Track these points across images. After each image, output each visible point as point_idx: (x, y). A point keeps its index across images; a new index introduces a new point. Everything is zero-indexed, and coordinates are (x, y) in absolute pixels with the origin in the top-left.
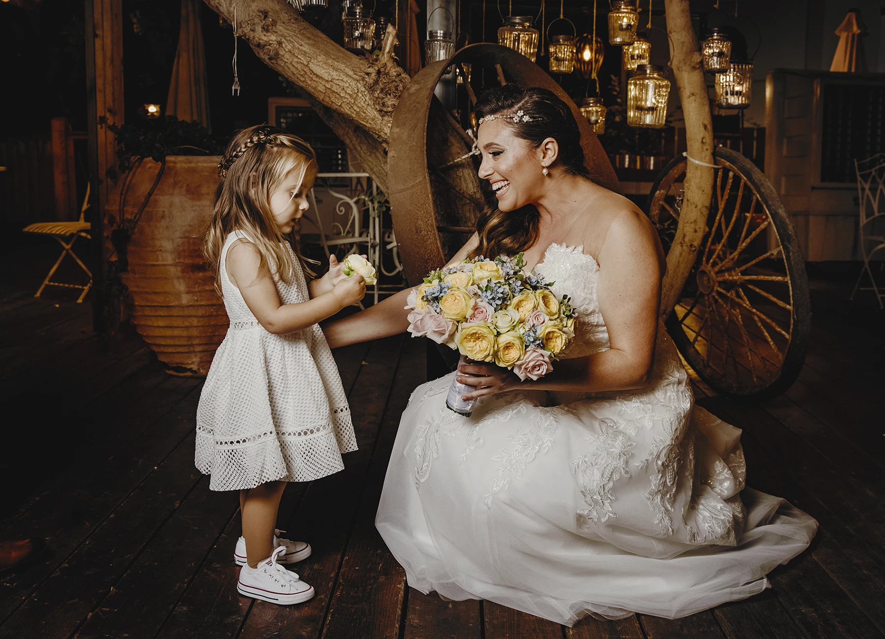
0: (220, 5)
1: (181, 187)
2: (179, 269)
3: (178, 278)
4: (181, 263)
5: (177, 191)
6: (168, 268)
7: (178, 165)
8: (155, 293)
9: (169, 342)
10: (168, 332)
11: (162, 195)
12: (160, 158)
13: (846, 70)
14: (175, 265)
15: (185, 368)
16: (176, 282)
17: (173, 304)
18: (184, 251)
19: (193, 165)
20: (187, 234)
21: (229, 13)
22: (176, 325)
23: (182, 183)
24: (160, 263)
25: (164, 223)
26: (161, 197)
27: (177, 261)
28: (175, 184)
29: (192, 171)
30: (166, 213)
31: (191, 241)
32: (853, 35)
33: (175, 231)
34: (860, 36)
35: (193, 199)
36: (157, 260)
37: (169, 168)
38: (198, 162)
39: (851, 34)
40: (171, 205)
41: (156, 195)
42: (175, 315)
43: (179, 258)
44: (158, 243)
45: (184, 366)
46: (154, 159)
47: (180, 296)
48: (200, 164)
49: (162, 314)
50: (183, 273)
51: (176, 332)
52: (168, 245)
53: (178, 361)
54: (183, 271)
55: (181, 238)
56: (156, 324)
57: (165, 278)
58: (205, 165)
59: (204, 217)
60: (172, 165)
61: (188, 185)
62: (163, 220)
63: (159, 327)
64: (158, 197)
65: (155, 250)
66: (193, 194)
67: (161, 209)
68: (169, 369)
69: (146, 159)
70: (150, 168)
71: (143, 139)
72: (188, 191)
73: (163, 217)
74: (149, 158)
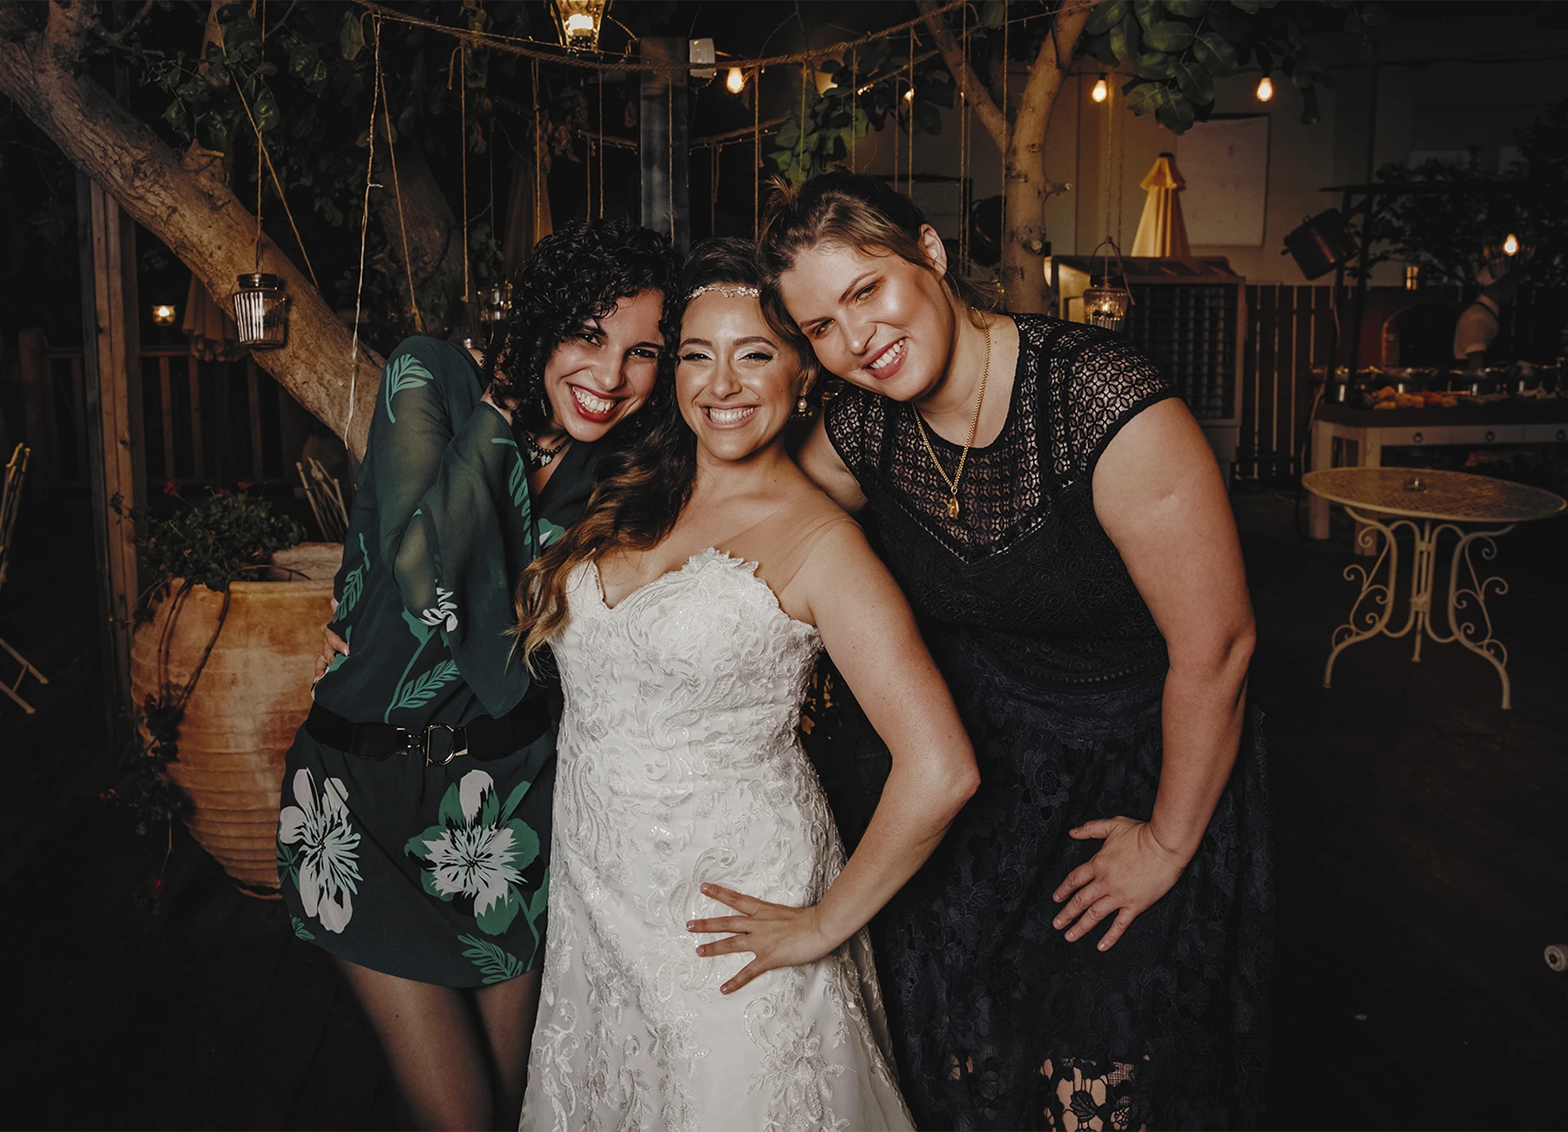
0: (323, 412)
1: (261, 633)
2: (265, 757)
3: (263, 771)
4: (268, 749)
5: (253, 641)
6: (246, 757)
7: (250, 597)
8: (224, 793)
9: (245, 856)
10: (245, 845)
11: (228, 648)
12: (220, 586)
13: (1158, 254)
14: (259, 752)
15: (272, 888)
16: (258, 776)
17: (252, 808)
18: (274, 732)
19: (276, 596)
20: (278, 708)
21: (338, 427)
22: (257, 835)
23: (260, 626)
24: (232, 750)
25: (236, 691)
26: (227, 652)
27: (262, 746)
28: (249, 629)
29: (275, 606)
30: (239, 676)
31: (287, 717)
32: (1167, 190)
33: (257, 704)
34: (1176, 192)
35: (284, 653)
36: (227, 747)
37: (236, 601)
38: (284, 591)
39: (1163, 190)
40: (246, 664)
41: (218, 648)
42: (257, 821)
43: (265, 743)
44: (227, 722)
45: (269, 886)
46: (209, 587)
47: (266, 796)
48: (287, 594)
49: (234, 819)
50: (271, 764)
51: (258, 845)
52: (247, 725)
53: (260, 879)
54: (271, 761)
55: (268, 713)
56: (223, 833)
57: (241, 773)
58: (296, 595)
59: (305, 679)
60: (239, 595)
61: (271, 629)
62: (234, 687)
63: (229, 837)
64: (221, 651)
65: (223, 731)
66: (283, 643)
67: (229, 671)
68: (245, 888)
69: (195, 586)
70: (203, 599)
71: (190, 554)
72: (273, 639)
73: (234, 682)
74: (200, 585)
